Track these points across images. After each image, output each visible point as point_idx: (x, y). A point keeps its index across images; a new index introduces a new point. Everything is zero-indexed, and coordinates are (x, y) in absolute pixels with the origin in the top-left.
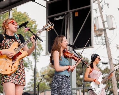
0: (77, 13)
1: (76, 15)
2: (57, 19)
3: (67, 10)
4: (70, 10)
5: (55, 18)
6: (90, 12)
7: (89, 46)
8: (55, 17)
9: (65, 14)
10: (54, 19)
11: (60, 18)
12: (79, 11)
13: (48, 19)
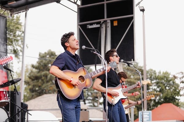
0: (117, 21)
1: (115, 24)
2: (90, 27)
3: (104, 18)
4: (107, 18)
5: (88, 26)
6: (133, 22)
7: (131, 61)
8: (88, 24)
9: (102, 22)
10: (86, 26)
11: (95, 26)
12: (118, 20)
13: (79, 27)
